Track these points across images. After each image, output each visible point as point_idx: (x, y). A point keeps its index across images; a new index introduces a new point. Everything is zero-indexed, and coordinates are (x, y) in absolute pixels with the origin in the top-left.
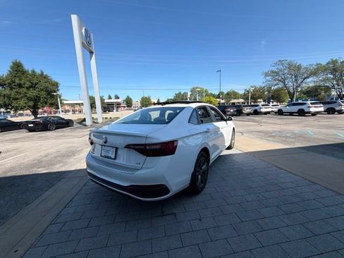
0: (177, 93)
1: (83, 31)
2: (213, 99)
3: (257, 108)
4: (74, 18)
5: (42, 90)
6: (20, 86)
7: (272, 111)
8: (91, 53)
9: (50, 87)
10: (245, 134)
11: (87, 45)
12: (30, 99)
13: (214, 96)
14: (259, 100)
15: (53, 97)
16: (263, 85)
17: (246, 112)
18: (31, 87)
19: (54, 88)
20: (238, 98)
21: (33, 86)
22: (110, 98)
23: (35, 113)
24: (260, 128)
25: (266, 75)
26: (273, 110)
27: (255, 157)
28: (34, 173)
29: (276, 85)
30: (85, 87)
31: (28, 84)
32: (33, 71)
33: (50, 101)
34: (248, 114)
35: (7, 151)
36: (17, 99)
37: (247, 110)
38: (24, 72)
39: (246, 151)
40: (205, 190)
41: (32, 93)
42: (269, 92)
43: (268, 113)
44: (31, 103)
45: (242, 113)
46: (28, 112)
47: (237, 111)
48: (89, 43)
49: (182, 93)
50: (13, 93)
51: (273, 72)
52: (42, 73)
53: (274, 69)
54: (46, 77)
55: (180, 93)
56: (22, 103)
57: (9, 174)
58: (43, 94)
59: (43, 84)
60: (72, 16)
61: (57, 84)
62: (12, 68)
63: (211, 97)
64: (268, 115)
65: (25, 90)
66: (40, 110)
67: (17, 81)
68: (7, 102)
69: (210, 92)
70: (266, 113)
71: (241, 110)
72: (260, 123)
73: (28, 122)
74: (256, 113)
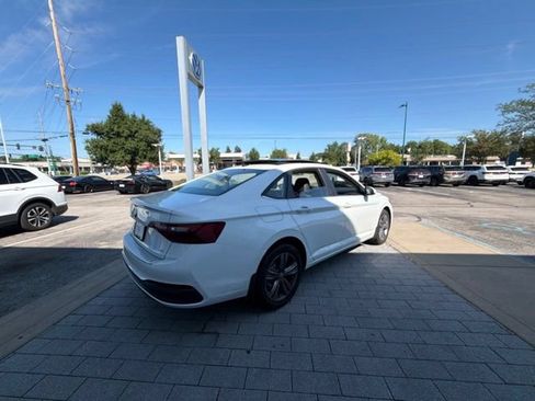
0: (331, 143)
1: (191, 58)
2: (393, 155)
3: (476, 172)
4: (180, 41)
5: (141, 140)
6: (118, 135)
7: (510, 180)
8: (201, 87)
9: (151, 136)
10: (423, 220)
11: (194, 77)
12: (128, 152)
13: (397, 149)
14: (489, 158)
15: (153, 149)
16: (499, 130)
17: (451, 179)
18: (129, 136)
19: (156, 138)
20: (446, 153)
21: (132, 136)
22: (228, 151)
23: (133, 170)
24: (466, 212)
25: (507, 109)
26: (512, 177)
27: (415, 263)
28: (93, 246)
29: (528, 128)
30: (188, 135)
31: (126, 133)
32: (134, 116)
33: (149, 155)
34: (456, 184)
35: (85, 217)
36: (114, 152)
37: (454, 176)
38: (123, 117)
39: (406, 252)
40: (287, 306)
41: (131, 144)
42: (515, 142)
43: (503, 182)
44: (128, 157)
45: (443, 181)
46: (126, 168)
47: (433, 177)
48: (198, 75)
49: (339, 144)
50: (110, 144)
51: (523, 103)
52: (144, 118)
53: (527, 97)
54: (147, 123)
55: (335, 144)
56: (119, 156)
57: (69, 246)
58: (142, 145)
59: (143, 132)
60: (178, 38)
61: (160, 131)
62: (111, 112)
63: (391, 152)
64: (501, 188)
65: (123, 139)
66: (138, 167)
67: (116, 129)
68: (104, 155)
69: (389, 142)
70: (496, 183)
71: (442, 176)
72: (471, 202)
73: (119, 182)
74: (474, 182)
